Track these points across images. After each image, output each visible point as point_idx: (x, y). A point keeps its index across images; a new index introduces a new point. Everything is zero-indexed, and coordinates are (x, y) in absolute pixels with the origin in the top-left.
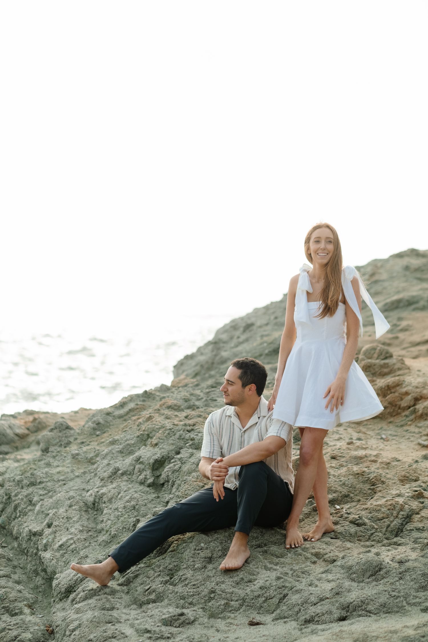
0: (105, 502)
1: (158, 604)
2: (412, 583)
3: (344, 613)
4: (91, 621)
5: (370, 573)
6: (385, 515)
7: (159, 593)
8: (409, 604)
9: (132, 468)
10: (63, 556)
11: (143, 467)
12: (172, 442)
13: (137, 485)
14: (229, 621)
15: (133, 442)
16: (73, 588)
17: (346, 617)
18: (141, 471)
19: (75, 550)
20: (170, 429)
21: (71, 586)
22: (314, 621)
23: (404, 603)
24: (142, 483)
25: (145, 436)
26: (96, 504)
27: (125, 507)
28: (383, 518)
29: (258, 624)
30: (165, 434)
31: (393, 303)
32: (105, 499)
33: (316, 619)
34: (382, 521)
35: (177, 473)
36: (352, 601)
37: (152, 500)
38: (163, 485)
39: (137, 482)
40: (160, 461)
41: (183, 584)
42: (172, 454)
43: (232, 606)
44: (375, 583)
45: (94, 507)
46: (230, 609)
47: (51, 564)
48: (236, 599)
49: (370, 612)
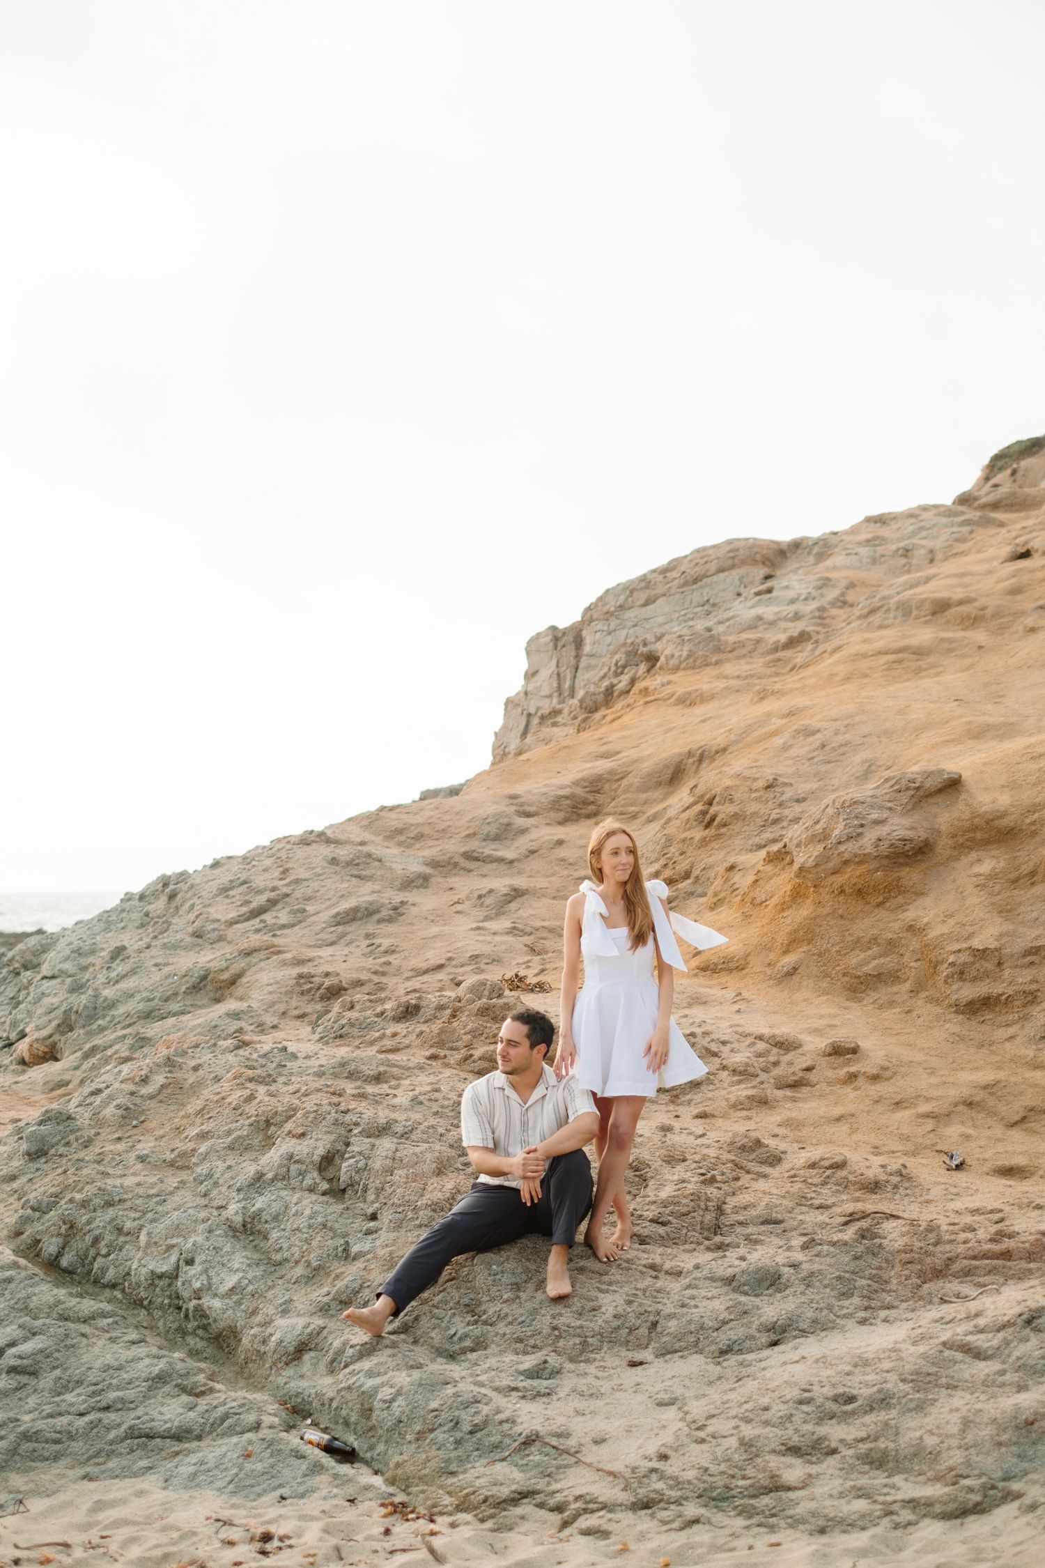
0: (266, 1222)
1: (480, 1352)
2: (828, 1290)
3: (774, 1337)
4: (420, 1385)
5: (769, 1283)
6: (690, 1209)
7: (478, 1338)
8: (838, 1317)
9: (285, 1169)
10: (239, 1303)
11: (304, 1167)
12: (325, 1129)
13: (306, 1194)
14: (597, 1364)
15: (245, 1133)
16: (307, 1345)
17: (779, 1340)
18: (302, 1174)
19: (257, 1293)
20: (315, 1111)
21: (303, 1343)
22: (732, 1350)
23: (832, 1317)
24: (311, 1190)
25: (262, 1123)
26: (249, 1226)
27: (310, 1226)
28: (689, 1213)
29: (641, 1363)
30: (310, 1119)
31: (347, 913)
32: (265, 1216)
33: (736, 1348)
34: (689, 1217)
35: (366, 1173)
36: (775, 1319)
37: (342, 1213)
38: (344, 1191)
39: (301, 1189)
40: (327, 1157)
41: (506, 1322)
42: (340, 1147)
43: (592, 1345)
44: (779, 1295)
45: (245, 1230)
46: (591, 1349)
47: (225, 1316)
48: (591, 1334)
49: (803, 1331)
